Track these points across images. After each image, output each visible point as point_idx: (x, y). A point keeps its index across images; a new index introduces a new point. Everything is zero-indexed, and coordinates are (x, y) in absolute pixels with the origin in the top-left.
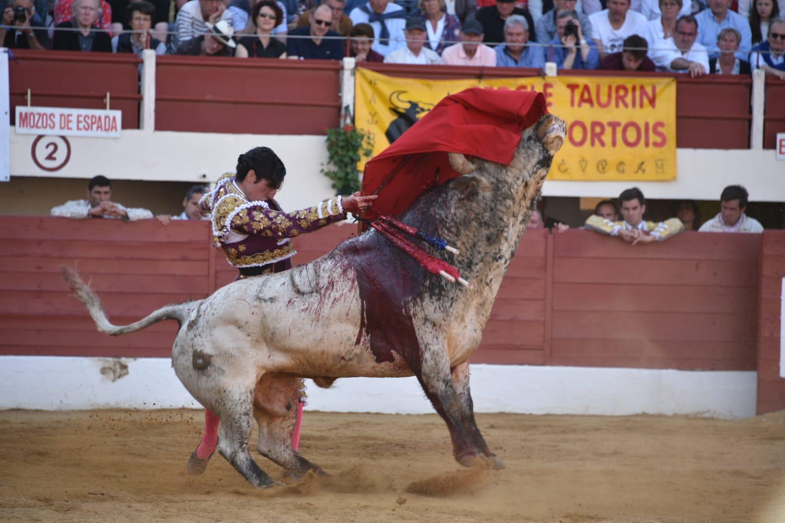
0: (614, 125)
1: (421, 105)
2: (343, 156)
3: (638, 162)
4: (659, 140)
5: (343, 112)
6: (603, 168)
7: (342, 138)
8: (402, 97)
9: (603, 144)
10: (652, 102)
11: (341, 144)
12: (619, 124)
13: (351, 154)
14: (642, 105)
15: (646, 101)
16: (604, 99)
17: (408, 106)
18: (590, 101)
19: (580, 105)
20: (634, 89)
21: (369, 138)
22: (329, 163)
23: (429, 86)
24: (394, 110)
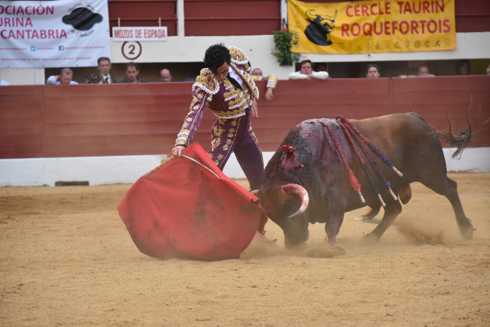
0: (423, 22)
1: (322, 17)
2: (283, 45)
3: (436, 40)
4: (446, 29)
5: (282, 22)
6: (418, 45)
7: (281, 36)
8: (313, 13)
9: (417, 32)
10: (442, 9)
11: (281, 39)
12: (425, 21)
13: (286, 44)
14: (437, 11)
15: (439, 8)
16: (417, 9)
17: (315, 17)
18: (410, 10)
19: (405, 13)
20: (432, 3)
21: (296, 35)
22: (276, 49)
23: (327, 7)
24: (308, 20)
